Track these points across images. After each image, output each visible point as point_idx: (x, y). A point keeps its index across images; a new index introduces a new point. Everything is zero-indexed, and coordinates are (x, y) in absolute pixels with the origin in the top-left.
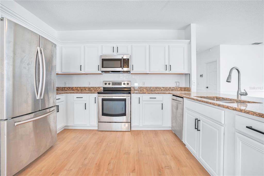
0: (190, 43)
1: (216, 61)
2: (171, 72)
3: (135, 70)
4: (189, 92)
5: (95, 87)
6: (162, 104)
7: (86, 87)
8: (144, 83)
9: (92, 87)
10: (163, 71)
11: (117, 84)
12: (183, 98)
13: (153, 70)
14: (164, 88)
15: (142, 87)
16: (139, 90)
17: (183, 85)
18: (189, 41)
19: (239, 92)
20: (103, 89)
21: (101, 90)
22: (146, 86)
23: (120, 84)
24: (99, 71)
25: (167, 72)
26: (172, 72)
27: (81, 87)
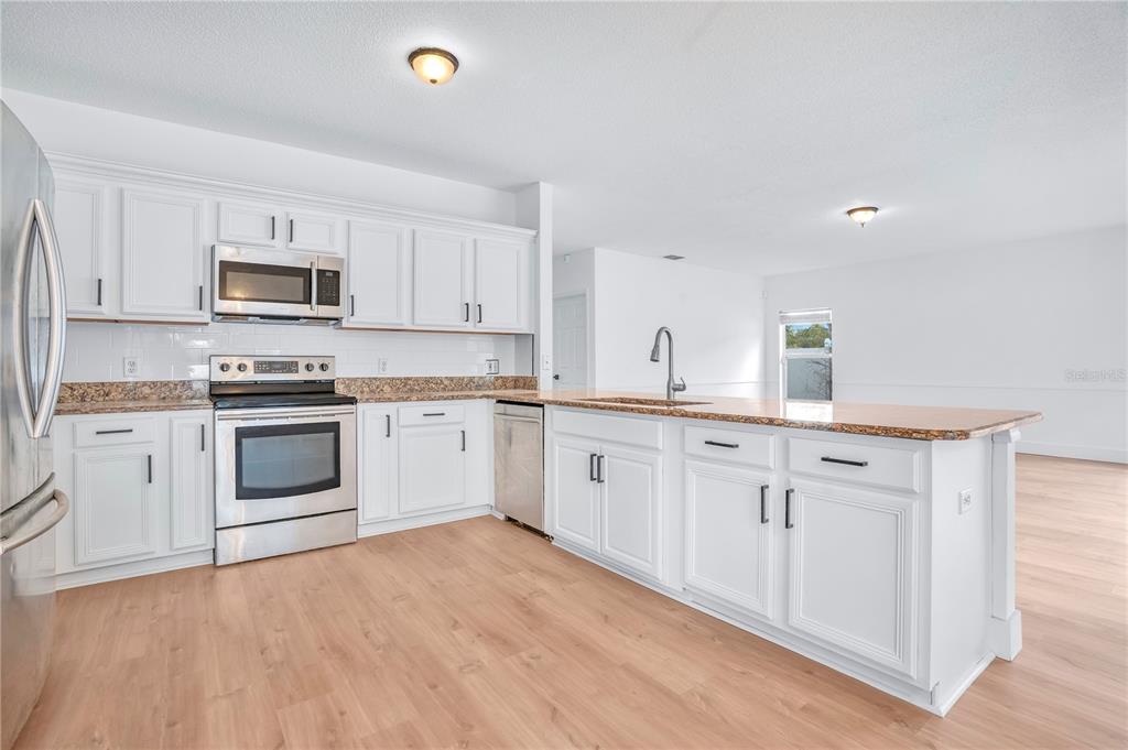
0: (536, 239)
1: (584, 295)
2: (480, 328)
3: (363, 317)
4: (533, 392)
5: (166, 384)
6: (463, 432)
7: (112, 384)
8: (384, 364)
9: (144, 384)
10: (456, 322)
11: (278, 366)
12: (542, 406)
13: (424, 320)
14: (451, 379)
15: (375, 379)
16: (366, 389)
17: (509, 370)
18: (533, 233)
19: (672, 385)
20: (207, 390)
21: (198, 395)
22: (389, 374)
23: (290, 366)
24: (201, 313)
25: (469, 327)
26: (485, 326)
27: (80, 385)
